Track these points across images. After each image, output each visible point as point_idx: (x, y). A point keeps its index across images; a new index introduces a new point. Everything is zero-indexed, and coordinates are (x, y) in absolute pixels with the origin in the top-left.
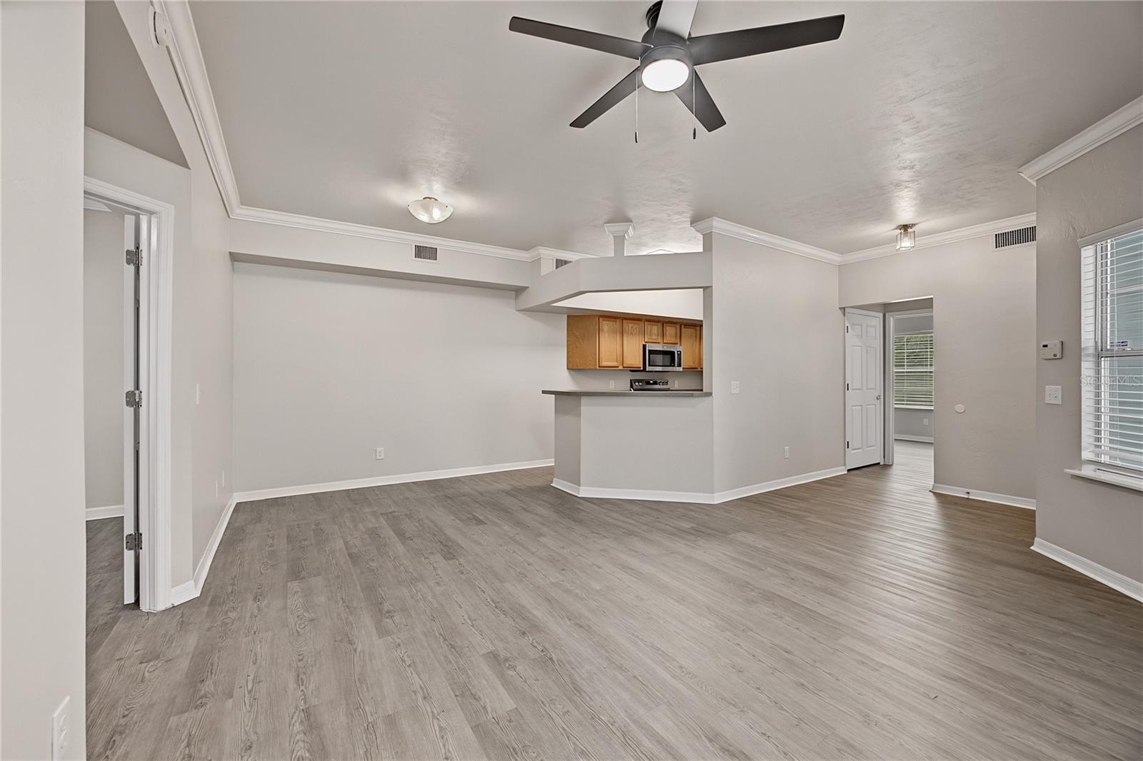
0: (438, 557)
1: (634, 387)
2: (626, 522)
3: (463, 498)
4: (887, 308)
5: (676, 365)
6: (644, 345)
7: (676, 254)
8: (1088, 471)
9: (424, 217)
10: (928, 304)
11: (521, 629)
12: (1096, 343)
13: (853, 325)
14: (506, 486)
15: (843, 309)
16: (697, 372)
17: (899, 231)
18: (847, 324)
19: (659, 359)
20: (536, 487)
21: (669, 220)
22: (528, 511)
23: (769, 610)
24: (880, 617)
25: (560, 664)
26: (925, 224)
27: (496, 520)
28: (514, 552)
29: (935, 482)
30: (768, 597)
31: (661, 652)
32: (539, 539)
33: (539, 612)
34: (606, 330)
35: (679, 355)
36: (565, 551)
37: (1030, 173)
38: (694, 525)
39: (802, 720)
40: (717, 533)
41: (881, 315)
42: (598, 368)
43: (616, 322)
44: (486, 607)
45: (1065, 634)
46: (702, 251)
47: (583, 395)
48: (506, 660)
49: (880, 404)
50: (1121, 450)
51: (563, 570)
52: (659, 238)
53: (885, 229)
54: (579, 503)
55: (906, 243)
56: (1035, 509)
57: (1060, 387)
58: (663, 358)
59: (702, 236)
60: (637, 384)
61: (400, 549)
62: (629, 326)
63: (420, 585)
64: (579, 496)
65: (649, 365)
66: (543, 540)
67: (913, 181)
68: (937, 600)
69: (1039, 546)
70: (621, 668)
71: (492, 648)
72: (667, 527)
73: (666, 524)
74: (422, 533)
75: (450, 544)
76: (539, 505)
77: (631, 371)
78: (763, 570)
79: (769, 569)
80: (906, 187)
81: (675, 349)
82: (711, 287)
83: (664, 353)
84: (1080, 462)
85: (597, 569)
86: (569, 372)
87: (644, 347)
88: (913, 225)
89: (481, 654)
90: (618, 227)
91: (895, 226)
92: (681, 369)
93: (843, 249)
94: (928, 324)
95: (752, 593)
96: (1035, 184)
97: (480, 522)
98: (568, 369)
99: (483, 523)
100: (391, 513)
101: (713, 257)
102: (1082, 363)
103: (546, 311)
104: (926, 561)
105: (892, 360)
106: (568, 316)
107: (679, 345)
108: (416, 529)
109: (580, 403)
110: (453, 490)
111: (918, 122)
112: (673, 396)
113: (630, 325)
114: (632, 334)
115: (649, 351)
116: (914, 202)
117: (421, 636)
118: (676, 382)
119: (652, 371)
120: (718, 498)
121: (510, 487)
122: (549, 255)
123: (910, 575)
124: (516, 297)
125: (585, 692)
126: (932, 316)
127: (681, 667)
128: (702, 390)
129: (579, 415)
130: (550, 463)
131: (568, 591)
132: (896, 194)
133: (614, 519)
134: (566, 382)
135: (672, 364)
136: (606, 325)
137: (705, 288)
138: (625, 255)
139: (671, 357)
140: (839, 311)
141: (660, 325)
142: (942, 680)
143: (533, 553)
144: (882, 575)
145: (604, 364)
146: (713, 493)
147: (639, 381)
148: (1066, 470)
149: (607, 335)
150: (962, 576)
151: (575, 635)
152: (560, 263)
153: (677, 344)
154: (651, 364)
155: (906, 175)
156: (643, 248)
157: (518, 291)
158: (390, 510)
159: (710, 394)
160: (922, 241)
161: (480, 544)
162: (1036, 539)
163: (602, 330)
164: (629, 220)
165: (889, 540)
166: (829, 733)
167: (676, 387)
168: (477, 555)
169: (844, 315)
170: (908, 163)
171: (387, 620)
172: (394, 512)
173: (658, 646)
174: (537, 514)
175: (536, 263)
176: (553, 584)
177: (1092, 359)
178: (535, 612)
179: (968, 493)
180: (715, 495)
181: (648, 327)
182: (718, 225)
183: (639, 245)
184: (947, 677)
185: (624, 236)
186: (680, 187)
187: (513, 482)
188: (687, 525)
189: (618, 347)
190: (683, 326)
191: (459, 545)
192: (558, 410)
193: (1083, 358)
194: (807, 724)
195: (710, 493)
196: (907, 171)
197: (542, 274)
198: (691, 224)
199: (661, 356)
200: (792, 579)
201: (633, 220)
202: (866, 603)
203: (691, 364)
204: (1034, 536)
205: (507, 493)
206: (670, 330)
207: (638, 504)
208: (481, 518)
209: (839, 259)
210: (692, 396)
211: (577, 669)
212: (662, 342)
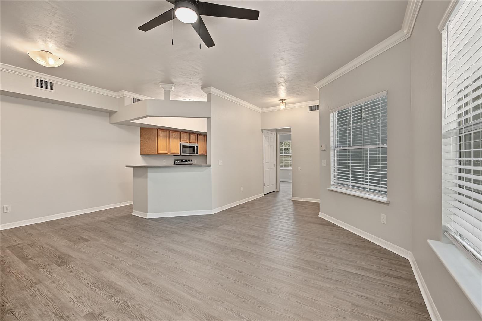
0: (54, 266)
1: (176, 163)
2: (172, 228)
3: (74, 228)
4: (277, 131)
5: (195, 153)
6: (180, 143)
7: (194, 101)
8: (332, 188)
9: (42, 62)
10: (289, 130)
11: (110, 294)
12: (334, 145)
13: (266, 137)
14: (103, 218)
15: (262, 130)
16: (204, 155)
17: (280, 102)
18: (264, 136)
19: (188, 150)
20: (122, 216)
21: (192, 85)
22: (117, 230)
23: (234, 256)
24: (274, 250)
25: (134, 307)
26: (289, 100)
27: (96, 237)
28: (108, 253)
29: (292, 196)
30: (234, 251)
31: (187, 287)
32: (123, 243)
33: (122, 282)
34: (161, 136)
35: (197, 148)
36: (139, 247)
37: (318, 86)
38: (203, 225)
39: (246, 299)
40: (212, 227)
41: (275, 133)
42: (157, 154)
43: (166, 132)
44: (87, 288)
45: (327, 243)
46: (206, 101)
47: (148, 168)
48: (99, 315)
49: (275, 168)
50: (340, 180)
51: (137, 257)
52: (187, 94)
53: (276, 100)
54: (147, 222)
55: (283, 106)
56: (319, 202)
57: (325, 160)
58: (190, 149)
59: (206, 95)
60: (177, 162)
61: (23, 266)
62: (172, 134)
63: (38, 286)
64: (147, 218)
65: (183, 153)
66: (125, 243)
67: (285, 83)
68: (292, 239)
69: (321, 215)
70: (167, 300)
71: (90, 310)
72: (191, 227)
73: (191, 226)
74: (41, 254)
75: (63, 256)
76: (124, 226)
77: (174, 155)
78: (232, 240)
79: (234, 239)
80: (283, 85)
81: (195, 145)
82: (210, 118)
83: (190, 147)
84: (330, 185)
85: (156, 253)
86: (142, 157)
87: (180, 144)
88: (285, 100)
89: (82, 316)
90: (167, 86)
91: (279, 100)
92: (197, 154)
93: (263, 106)
94: (289, 137)
95: (228, 250)
96: (319, 90)
97: (85, 240)
98: (141, 155)
99: (87, 240)
100: (16, 245)
101: (211, 104)
102: (331, 152)
103: (127, 125)
104: (289, 226)
105: (279, 151)
106: (141, 128)
107: (197, 143)
108: (37, 252)
109: (147, 171)
110: (67, 225)
111: (285, 61)
112: (193, 167)
113: (174, 134)
114: (174, 138)
115: (183, 146)
116: (285, 91)
117: (37, 318)
118: (196, 160)
119: (184, 156)
120: (214, 212)
121: (106, 218)
122: (129, 96)
123: (283, 232)
124: (110, 116)
125: (147, 318)
126: (291, 135)
127: (196, 291)
128: (207, 164)
129: (147, 177)
130: (131, 203)
131: (139, 268)
132: (279, 87)
133: (165, 227)
134: (140, 161)
135: (194, 152)
136: (161, 133)
137: (208, 118)
138: (170, 100)
139: (193, 149)
140: (261, 131)
141: (188, 134)
142: (293, 269)
143: (119, 252)
144: (276, 234)
145: (160, 152)
146: (212, 209)
147: (178, 160)
148: (327, 188)
149: (161, 138)
150: (299, 229)
151: (143, 290)
152: (135, 100)
153: (196, 143)
154: (184, 152)
155: (282, 80)
156: (180, 97)
157: (111, 113)
158: (15, 244)
159: (210, 166)
160: (288, 106)
161: (85, 253)
162: (320, 212)
163: (159, 136)
164: (172, 83)
165: (277, 220)
166: (255, 301)
167: (196, 163)
168: (82, 259)
169: (263, 133)
170: (282, 76)
171: (8, 315)
172: (19, 244)
173: (186, 284)
174: (122, 231)
175: (122, 98)
176: (131, 266)
177: (333, 151)
178: (119, 284)
179: (302, 199)
180: (213, 210)
181: (182, 135)
182: (214, 90)
183: (177, 96)
184: (294, 267)
185: (170, 90)
186: (196, 71)
187: (109, 216)
188: (200, 225)
189: (167, 144)
190: (198, 135)
191: (70, 256)
192: (135, 176)
193: (331, 150)
194: (248, 300)
195: (210, 209)
196: (282, 79)
197: (126, 105)
198: (202, 88)
199: (189, 148)
200: (244, 241)
201: (174, 83)
202: (269, 246)
203: (202, 152)
204: (319, 212)
205: (104, 221)
206: (193, 137)
207: (178, 218)
208: (86, 238)
209: (261, 110)
210: (202, 166)
211: (143, 307)
212: (189, 142)
